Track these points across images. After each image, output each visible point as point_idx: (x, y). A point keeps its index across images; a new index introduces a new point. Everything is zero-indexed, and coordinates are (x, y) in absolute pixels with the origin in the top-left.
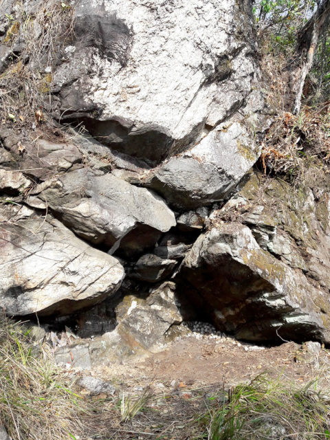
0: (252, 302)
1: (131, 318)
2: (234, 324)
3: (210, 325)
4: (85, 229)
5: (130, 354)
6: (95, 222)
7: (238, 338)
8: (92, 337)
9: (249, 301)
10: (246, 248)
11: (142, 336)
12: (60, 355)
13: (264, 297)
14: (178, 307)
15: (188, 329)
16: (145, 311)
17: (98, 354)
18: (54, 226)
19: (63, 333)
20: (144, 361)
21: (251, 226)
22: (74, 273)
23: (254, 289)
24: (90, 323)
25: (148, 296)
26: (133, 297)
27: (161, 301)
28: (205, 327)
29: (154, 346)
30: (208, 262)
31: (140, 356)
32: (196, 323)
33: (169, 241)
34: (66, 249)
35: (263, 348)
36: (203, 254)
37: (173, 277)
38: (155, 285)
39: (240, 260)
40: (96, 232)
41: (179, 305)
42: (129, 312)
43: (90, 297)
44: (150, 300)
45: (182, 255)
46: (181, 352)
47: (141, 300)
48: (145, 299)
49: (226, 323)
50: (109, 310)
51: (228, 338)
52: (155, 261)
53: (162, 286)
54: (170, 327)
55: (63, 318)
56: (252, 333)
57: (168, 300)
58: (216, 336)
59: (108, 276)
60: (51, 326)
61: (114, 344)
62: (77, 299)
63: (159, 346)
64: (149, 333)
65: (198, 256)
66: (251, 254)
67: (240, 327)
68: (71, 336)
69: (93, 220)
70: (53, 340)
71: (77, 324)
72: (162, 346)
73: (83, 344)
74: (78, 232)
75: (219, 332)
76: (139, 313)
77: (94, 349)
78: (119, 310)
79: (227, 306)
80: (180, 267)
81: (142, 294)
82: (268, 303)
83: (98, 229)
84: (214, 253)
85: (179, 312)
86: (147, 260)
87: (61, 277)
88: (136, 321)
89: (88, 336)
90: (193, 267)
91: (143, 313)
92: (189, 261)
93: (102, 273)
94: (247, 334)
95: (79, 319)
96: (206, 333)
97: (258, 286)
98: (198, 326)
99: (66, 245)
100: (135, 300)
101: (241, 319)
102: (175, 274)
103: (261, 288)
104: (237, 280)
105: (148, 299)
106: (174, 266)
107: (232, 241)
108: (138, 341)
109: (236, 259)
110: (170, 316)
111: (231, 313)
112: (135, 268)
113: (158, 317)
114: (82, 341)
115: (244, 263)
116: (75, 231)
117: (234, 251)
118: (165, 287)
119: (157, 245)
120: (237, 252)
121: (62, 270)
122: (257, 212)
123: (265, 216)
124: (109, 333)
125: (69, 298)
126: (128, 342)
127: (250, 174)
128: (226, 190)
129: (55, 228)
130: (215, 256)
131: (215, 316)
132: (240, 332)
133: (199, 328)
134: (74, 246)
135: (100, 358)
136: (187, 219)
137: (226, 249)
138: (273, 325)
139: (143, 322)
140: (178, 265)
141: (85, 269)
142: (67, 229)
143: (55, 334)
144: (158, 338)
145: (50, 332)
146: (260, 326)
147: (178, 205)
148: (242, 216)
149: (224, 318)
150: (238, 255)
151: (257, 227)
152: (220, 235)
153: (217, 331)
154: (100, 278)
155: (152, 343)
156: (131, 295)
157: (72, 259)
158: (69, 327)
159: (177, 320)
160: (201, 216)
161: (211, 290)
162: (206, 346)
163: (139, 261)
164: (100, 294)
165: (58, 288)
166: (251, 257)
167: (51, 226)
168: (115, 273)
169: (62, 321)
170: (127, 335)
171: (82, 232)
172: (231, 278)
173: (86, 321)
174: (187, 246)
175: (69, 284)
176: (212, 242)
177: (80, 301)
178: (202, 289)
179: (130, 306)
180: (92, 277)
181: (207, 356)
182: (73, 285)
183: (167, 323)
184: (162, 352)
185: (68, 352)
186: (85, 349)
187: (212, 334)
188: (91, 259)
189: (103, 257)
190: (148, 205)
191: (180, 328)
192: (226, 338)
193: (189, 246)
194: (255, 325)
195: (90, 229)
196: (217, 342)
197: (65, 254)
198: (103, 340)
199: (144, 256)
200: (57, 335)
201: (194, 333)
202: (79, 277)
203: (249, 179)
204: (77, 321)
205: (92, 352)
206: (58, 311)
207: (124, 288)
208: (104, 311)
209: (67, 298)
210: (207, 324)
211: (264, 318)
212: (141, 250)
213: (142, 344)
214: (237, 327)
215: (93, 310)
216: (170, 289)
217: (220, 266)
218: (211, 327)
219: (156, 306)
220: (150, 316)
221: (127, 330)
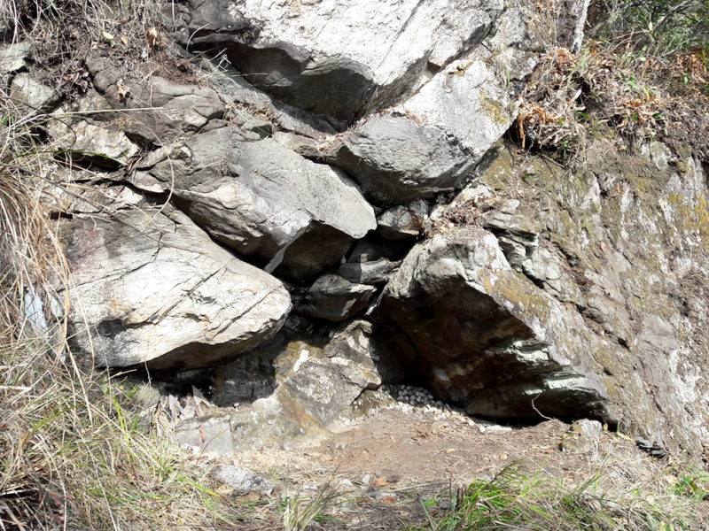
0: (495, 355)
1: (300, 376)
2: (464, 390)
3: (426, 391)
4: (228, 228)
5: (296, 433)
6: (244, 218)
7: (469, 412)
8: (236, 404)
9: (489, 353)
10: (489, 267)
11: (317, 406)
12: (183, 433)
13: (515, 348)
14: (375, 362)
15: (390, 397)
16: (321, 366)
17: (245, 432)
18: (176, 223)
19: (189, 398)
20: (319, 445)
21: (498, 232)
22: (209, 300)
23: (499, 333)
24: (233, 383)
25: (328, 342)
26: (302, 344)
27: (348, 352)
28: (418, 394)
29: (336, 422)
30: (426, 289)
31: (313, 437)
32: (403, 387)
33: (364, 255)
34: (195, 261)
35: (508, 429)
36: (419, 276)
37: (368, 313)
38: (339, 325)
39: (478, 287)
40: (246, 234)
41: (377, 358)
42: (296, 368)
43: (235, 340)
44: (331, 349)
45: (385, 277)
46: (378, 433)
47: (315, 350)
48: (322, 348)
49: (450, 388)
50: (263, 363)
51: (454, 412)
52: (340, 287)
53: (350, 327)
54: (363, 392)
55: (189, 374)
56: (491, 404)
57: (359, 350)
58: (435, 409)
59: (263, 307)
60: (170, 385)
61: (272, 417)
62: (212, 343)
63: (343, 422)
64: (327, 401)
65: (410, 279)
66: (496, 278)
67: (474, 395)
68: (202, 403)
69: (241, 214)
70: (172, 407)
71: (211, 383)
72: (347, 422)
73: (221, 416)
74: (215, 233)
75: (439, 403)
76: (312, 369)
77: (239, 425)
78: (280, 363)
79: (454, 361)
80: (380, 297)
81: (317, 340)
82: (521, 357)
83: (249, 229)
84: (437, 274)
85: (376, 370)
86: (327, 285)
87: (188, 306)
88: (307, 382)
89: (229, 403)
90: (402, 297)
91: (317, 369)
92: (395, 288)
93: (255, 301)
94: (485, 407)
95: (215, 376)
96: (418, 404)
97: (505, 329)
98: (406, 392)
99: (196, 255)
100: (305, 348)
101: (476, 382)
102: (371, 309)
103: (510, 332)
104: (472, 319)
105: (327, 347)
106: (370, 295)
107: (466, 256)
108: (310, 413)
109: (472, 284)
110: (362, 375)
111: (460, 371)
112: (308, 297)
113: (342, 376)
114: (219, 411)
115: (485, 292)
116: (212, 231)
117: (469, 272)
118: (355, 329)
119: (344, 260)
120: (474, 274)
121: (189, 294)
122: (509, 210)
123: (522, 216)
124: (263, 399)
125: (199, 340)
126: (294, 415)
127: (499, 148)
128: (459, 172)
129: (178, 226)
130: (437, 280)
131: (433, 377)
132: (473, 403)
133: (407, 395)
134: (209, 257)
135: (248, 439)
136: (394, 219)
137: (457, 269)
138: (527, 392)
139: (319, 385)
140: (377, 294)
141: (227, 294)
142: (199, 228)
143: (177, 398)
144: (341, 410)
145: (168, 395)
146: (507, 393)
147: (380, 195)
148: (484, 215)
149: (448, 380)
150: (476, 279)
151: (508, 234)
152: (448, 245)
153: (436, 401)
154: (250, 308)
155: (333, 418)
156: (301, 340)
157: (206, 277)
158: (198, 388)
159: (373, 382)
160: (416, 214)
161: (429, 335)
162: (418, 423)
163: (314, 285)
164: (251, 336)
165: (182, 324)
166: (496, 282)
167: (172, 222)
168: (276, 303)
169: (188, 378)
170: (293, 404)
171: (223, 234)
172: (462, 316)
173: (226, 379)
174: (392, 264)
175: (200, 318)
176: (434, 257)
177: (218, 346)
178: (415, 334)
179: (298, 358)
180: (238, 308)
181: (419, 440)
182: (207, 320)
183: (357, 387)
184: (347, 432)
185: (197, 428)
186: (224, 424)
187: (428, 406)
188: (236, 278)
189: (256, 276)
190: (331, 193)
191: (377, 395)
192: (450, 411)
193: (396, 263)
194: (498, 393)
195: (236, 228)
196: (436, 418)
197: (195, 269)
198: (254, 411)
199: (322, 278)
200: (179, 400)
201: (400, 403)
202: (217, 307)
203: (497, 157)
204: (212, 379)
205: (236, 429)
206: (182, 362)
207: (289, 328)
208: (256, 364)
209: (197, 340)
210: (421, 389)
211: (512, 381)
212: (318, 268)
213: (316, 419)
214: (469, 394)
215: (238, 363)
216: (363, 332)
217: (446, 296)
218: (427, 395)
219: (339, 359)
220: (330, 374)
221: (292, 396)
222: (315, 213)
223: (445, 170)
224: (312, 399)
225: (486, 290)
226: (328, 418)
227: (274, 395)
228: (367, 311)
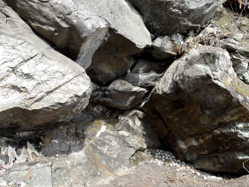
0: (222, 133)
1: (100, 140)
2: (195, 154)
3: (171, 154)
4: (43, 20)
5: (95, 175)
6: (54, 10)
7: (197, 167)
8: (57, 155)
9: (217, 132)
10: (227, 72)
11: (109, 159)
12: (16, 172)
13: (237, 128)
14: (144, 135)
15: (151, 156)
16: (113, 135)
17: (61, 174)
18: (7, 16)
19: (24, 149)
20: (108, 183)
21: (231, 51)
22: (28, 76)
23: (227, 118)
24: (57, 142)
25: (118, 122)
26: (103, 122)
27: (129, 128)
28: (166, 155)
29: (119, 169)
30: (182, 86)
31: (105, 178)
32: (158, 150)
33: (141, 69)
34: (19, 46)
36: (178, 78)
37: (141, 106)
38: (123, 112)
39: (220, 84)
40: (56, 25)
41: (145, 133)
42: (98, 135)
43: (47, 108)
44: (119, 126)
45: (153, 83)
46: (144, 177)
47: (110, 126)
48: (114, 125)
49: (186, 153)
50: (78, 131)
51: (188, 167)
52: (126, 87)
53: (131, 114)
54: (136, 152)
55: (25, 134)
56: (211, 164)
57: (135, 128)
58: (177, 164)
59: (70, 86)
60: (10, 140)
61: (80, 164)
62: (30, 109)
63: (124, 169)
64: (115, 156)
65: (170, 81)
66: (231, 80)
67: (200, 158)
68: (33, 153)
69: (52, 6)
70: (9, 155)
71: (41, 141)
72: (126, 169)
73: (45, 162)
74: (34, 25)
75: (179, 161)
76: (107, 137)
77: (58, 169)
78: (89, 131)
79: (191, 136)
80: (149, 96)
81: (112, 120)
82: (241, 135)
83: (58, 20)
84: (191, 75)
85: (144, 140)
86: (118, 85)
87: (13, 79)
88: (104, 144)
89: (53, 154)
90: (164, 93)
91: (111, 137)
92: (160, 88)
93: (64, 81)
94: (207, 165)
95: (44, 136)
96: (166, 160)
97: (232, 116)
98: (159, 153)
99: (20, 42)
100: (104, 125)
101: (204, 150)
102: (143, 104)
103: (235, 118)
104: (210, 109)
105: (117, 125)
106: (144, 94)
107: (213, 62)
108: (104, 163)
109: (216, 82)
110: (136, 142)
111: (195, 143)
112: (107, 93)
113: (125, 142)
114: (45, 159)
115: (225, 87)
116: (32, 24)
117: (215, 73)
118: (133, 115)
119: (129, 71)
120: (218, 74)
121: (13, 71)
122: (237, 38)
123: (245, 43)
124: (75, 153)
125: (21, 106)
126: (95, 164)
127: (223, 11)
128: (207, 11)
129: (8, 18)
130: (191, 80)
131: (177, 146)
132: (199, 162)
133: (160, 155)
134: (30, 44)
135: (63, 178)
136: (162, 43)
137: (206, 71)
138: (238, 158)
139: (110, 146)
140: (147, 94)
141: (42, 73)
142: (24, 22)
143: (14, 149)
144: (123, 162)
145: (8, 146)
146: (224, 158)
147: (155, 24)
148: (221, 41)
149: (186, 148)
150: (219, 78)
151: (237, 53)
152: (201, 54)
153: (177, 160)
154: (60, 86)
155: (118, 166)
156: (102, 120)
157: (26, 58)
158: (31, 143)
159: (142, 147)
160: (176, 43)
161: (178, 120)
162: (168, 172)
163: (110, 85)
164: (60, 106)
165: (9, 94)
166: (231, 82)
167: (4, 15)
168: (80, 84)
169: (24, 136)
170: (94, 157)
171: (39, 25)
172: (203, 106)
173: (52, 139)
174: (158, 75)
175: (22, 89)
176: (190, 63)
177: (35, 111)
178: (168, 119)
179: (100, 129)
180: (51, 85)
181: (169, 183)
182: (26, 91)
183: (133, 149)
184: (126, 176)
185: (27, 170)
186: (47, 168)
187: (172, 162)
188: (50, 62)
189: (66, 63)
190: (123, 15)
191: (144, 154)
192: (185, 166)
193: (160, 74)
194: (217, 157)
195: (48, 19)
196: (177, 170)
197: (19, 53)
198: (68, 160)
199: (116, 81)
200: (16, 150)
201: (156, 159)
202: (34, 83)
203: (222, 16)
204: (42, 138)
205: (55, 171)
206: (16, 124)
207: (95, 112)
208: (74, 132)
209: (19, 106)
210: (168, 152)
211: (228, 151)
212: (113, 75)
213: (107, 167)
214: (197, 157)
215: (62, 130)
216: (138, 117)
217: (195, 91)
218: (171, 156)
219: (124, 132)
220: (118, 141)
221: (95, 152)
222: (111, 23)
223: (200, 6)
224: (106, 154)
225: (226, 86)
226: (115, 167)
227: (83, 150)
228: (140, 105)
